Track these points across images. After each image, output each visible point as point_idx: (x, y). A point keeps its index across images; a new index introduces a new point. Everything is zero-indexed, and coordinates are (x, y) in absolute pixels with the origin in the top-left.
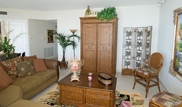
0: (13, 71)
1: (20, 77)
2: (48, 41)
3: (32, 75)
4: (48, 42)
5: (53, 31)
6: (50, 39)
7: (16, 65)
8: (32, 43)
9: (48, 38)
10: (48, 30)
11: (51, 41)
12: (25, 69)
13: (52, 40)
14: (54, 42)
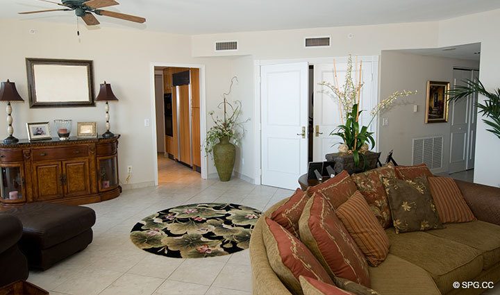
0: (380, 208)
1: (400, 232)
2: (429, 117)
3: (432, 232)
4: (429, 122)
5: (446, 83)
6: (435, 109)
7: (387, 190)
8: (385, 121)
9: (430, 109)
10: (431, 82)
11: (435, 118)
12: (412, 206)
13: (441, 113)
14: (444, 121)
